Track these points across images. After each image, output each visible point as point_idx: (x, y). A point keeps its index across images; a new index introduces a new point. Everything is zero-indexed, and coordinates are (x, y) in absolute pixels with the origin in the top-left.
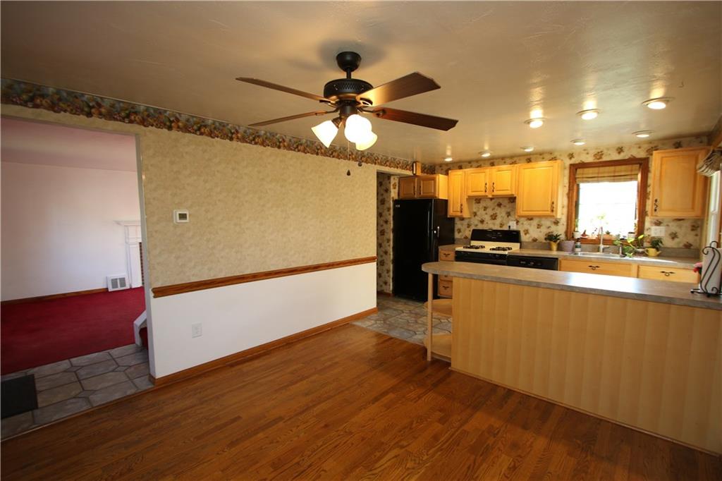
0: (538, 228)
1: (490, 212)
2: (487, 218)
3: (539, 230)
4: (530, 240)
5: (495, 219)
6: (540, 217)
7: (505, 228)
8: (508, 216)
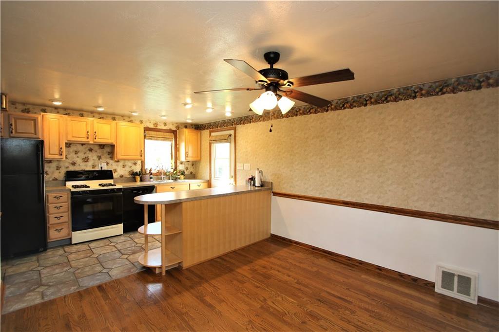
0: (123, 167)
1: (81, 155)
2: (79, 161)
3: (124, 169)
4: (118, 176)
5: (87, 161)
6: (125, 160)
7: (98, 168)
8: (99, 159)
